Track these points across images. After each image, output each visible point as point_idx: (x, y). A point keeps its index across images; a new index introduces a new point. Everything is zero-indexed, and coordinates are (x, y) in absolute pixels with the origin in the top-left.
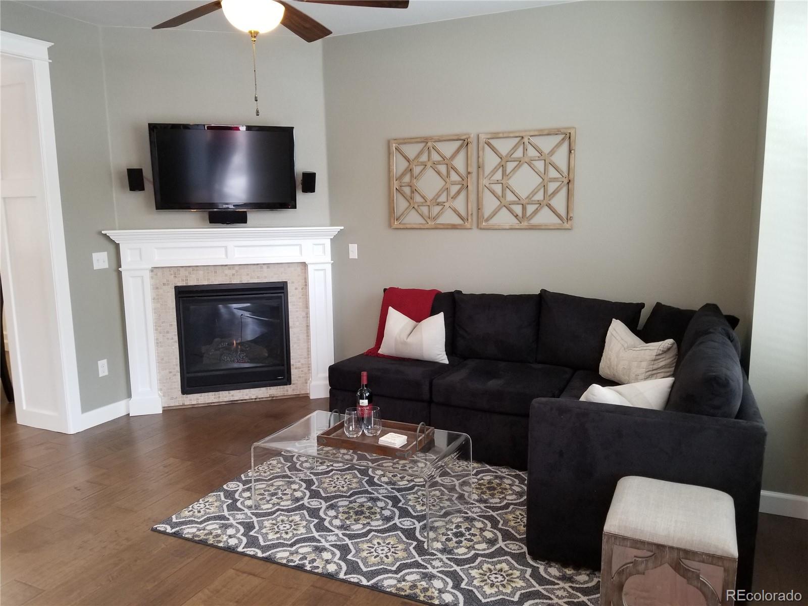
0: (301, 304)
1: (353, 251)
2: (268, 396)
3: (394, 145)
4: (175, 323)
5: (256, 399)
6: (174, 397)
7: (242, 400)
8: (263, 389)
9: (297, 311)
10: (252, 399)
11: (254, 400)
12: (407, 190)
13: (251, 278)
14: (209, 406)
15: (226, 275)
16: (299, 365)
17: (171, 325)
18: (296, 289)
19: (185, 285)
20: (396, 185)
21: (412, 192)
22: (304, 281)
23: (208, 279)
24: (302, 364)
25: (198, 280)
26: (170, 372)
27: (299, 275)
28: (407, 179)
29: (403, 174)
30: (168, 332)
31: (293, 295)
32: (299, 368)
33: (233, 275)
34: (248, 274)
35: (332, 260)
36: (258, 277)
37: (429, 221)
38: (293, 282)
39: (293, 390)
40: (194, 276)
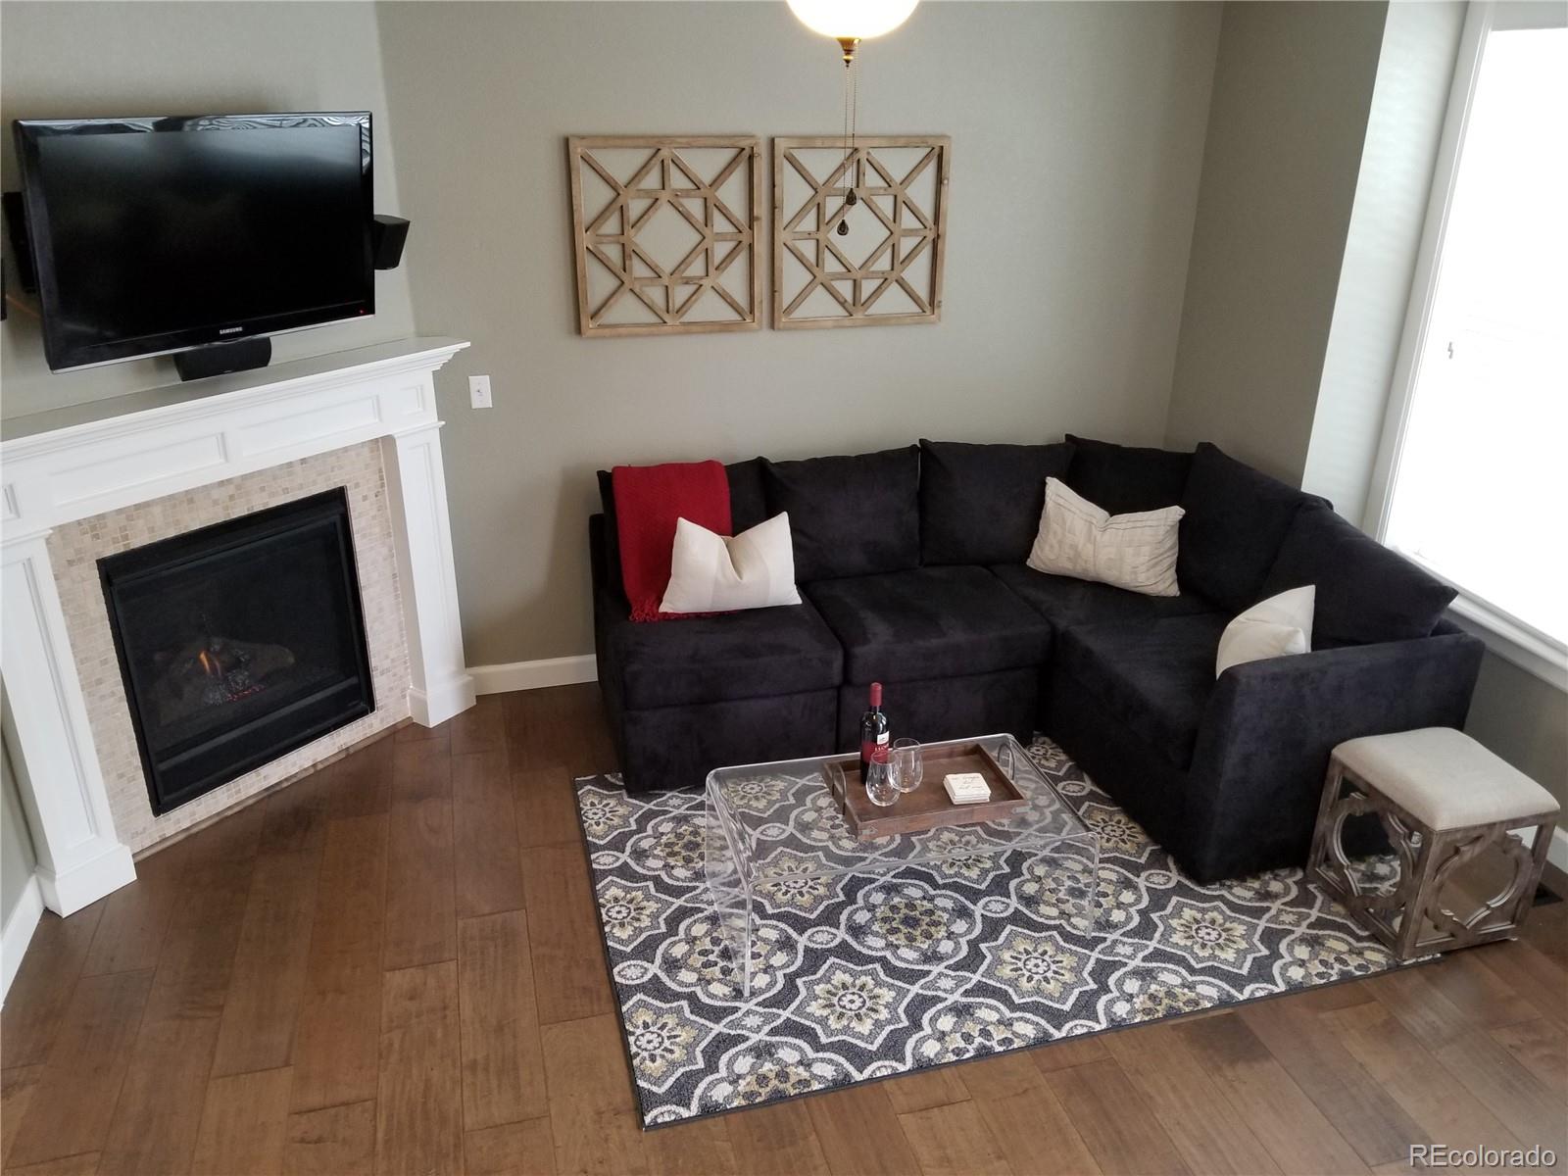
0: (377, 530)
1: (481, 392)
2: (337, 751)
3: (579, 150)
4: (113, 655)
5: (314, 766)
6: (140, 829)
7: (286, 780)
8: (325, 740)
9: (372, 548)
10: (305, 770)
11: (312, 771)
12: (613, 252)
13: (272, 495)
14: (222, 822)
15: (216, 503)
16: (387, 664)
17: (105, 662)
18: (365, 498)
19: (122, 550)
20: (585, 240)
21: (624, 256)
22: (377, 477)
23: (177, 523)
24: (393, 660)
25: (152, 530)
26: (121, 776)
27: (367, 466)
28: (611, 226)
29: (602, 216)
30: (99, 682)
31: (360, 515)
32: (388, 670)
33: (232, 497)
34: (263, 489)
35: (440, 419)
36: (286, 491)
37: (666, 317)
38: (357, 485)
39: (382, 720)
40: (141, 523)
